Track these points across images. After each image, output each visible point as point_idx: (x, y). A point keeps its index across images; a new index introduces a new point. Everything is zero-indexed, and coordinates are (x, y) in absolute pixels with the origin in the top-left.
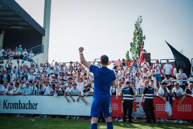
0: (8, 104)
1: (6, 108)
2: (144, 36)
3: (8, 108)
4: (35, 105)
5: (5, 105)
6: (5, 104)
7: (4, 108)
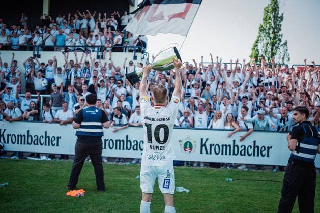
0: (211, 146)
1: (207, 153)
2: (282, 15)
3: (210, 153)
4: (267, 149)
5: (204, 148)
6: (203, 145)
7: (201, 153)
